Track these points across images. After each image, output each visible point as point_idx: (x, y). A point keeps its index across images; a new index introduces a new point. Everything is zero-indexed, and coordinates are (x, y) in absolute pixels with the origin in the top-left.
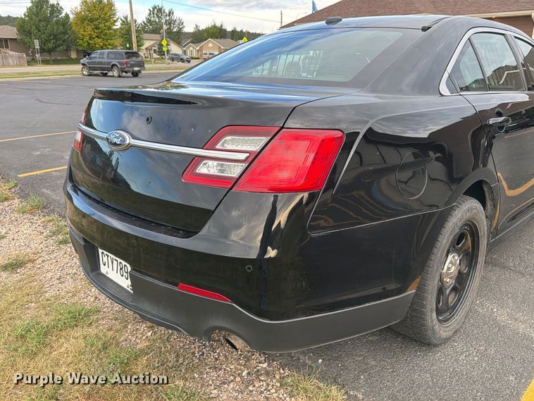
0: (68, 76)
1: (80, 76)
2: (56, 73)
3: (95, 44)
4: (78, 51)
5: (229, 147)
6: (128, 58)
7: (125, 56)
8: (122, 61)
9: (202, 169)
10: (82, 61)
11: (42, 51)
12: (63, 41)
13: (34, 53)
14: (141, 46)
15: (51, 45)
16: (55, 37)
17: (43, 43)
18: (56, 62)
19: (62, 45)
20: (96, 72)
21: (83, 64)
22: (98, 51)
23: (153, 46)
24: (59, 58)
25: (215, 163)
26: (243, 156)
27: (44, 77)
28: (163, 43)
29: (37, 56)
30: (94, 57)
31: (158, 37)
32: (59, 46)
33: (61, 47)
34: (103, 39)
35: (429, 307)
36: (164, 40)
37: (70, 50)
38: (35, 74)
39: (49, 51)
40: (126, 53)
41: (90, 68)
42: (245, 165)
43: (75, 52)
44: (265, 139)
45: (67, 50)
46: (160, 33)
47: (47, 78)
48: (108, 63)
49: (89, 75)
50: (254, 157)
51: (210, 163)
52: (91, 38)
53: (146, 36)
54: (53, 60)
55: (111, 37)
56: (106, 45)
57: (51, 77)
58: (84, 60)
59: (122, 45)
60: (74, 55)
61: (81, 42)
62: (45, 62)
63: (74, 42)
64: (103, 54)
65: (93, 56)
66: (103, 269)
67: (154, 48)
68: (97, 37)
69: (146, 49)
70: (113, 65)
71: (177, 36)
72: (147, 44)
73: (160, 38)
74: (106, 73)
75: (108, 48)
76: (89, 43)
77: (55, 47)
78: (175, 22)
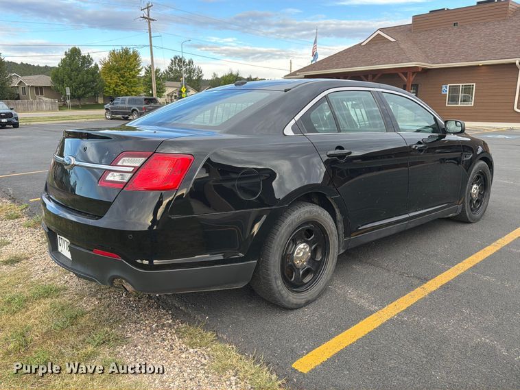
0: (93, 120)
1: (104, 119)
2: (82, 117)
3: (121, 91)
4: (105, 98)
5: (125, 164)
6: (146, 104)
7: (144, 102)
8: (142, 106)
9: (110, 177)
10: (106, 106)
11: (73, 97)
12: (92, 89)
13: (65, 99)
14: (163, 92)
15: (80, 92)
16: (85, 85)
17: (73, 91)
18: (85, 107)
19: (90, 92)
20: (117, 116)
21: (107, 109)
22: (121, 98)
23: (173, 92)
24: (87, 103)
25: (118, 174)
26: (131, 169)
27: (71, 121)
28: (182, 90)
29: (68, 101)
30: (117, 103)
31: (178, 84)
32: (88, 92)
33: (90, 94)
34: (128, 87)
35: (273, 276)
36: (183, 87)
37: (98, 96)
38: (64, 118)
39: (79, 98)
40: (145, 99)
41: (113, 113)
42: (131, 174)
43: (102, 98)
44: (143, 159)
45: (95, 96)
46: (180, 81)
47: (74, 121)
48: (129, 108)
49: (112, 119)
50: (137, 169)
51: (115, 174)
52: (116, 86)
53: (168, 83)
54: (82, 106)
55: (136, 84)
56: (130, 92)
57: (77, 121)
58: (108, 106)
59: (145, 92)
60: (101, 101)
61: (107, 89)
62: (75, 107)
63: (102, 89)
64: (124, 100)
65: (115, 102)
66: (60, 249)
67: (174, 95)
68: (122, 84)
69: (168, 95)
70: (134, 110)
71: (197, 83)
72: (169, 91)
73: (180, 86)
74: (128, 117)
75: (132, 95)
76: (115, 90)
77: (85, 94)
78: (194, 71)
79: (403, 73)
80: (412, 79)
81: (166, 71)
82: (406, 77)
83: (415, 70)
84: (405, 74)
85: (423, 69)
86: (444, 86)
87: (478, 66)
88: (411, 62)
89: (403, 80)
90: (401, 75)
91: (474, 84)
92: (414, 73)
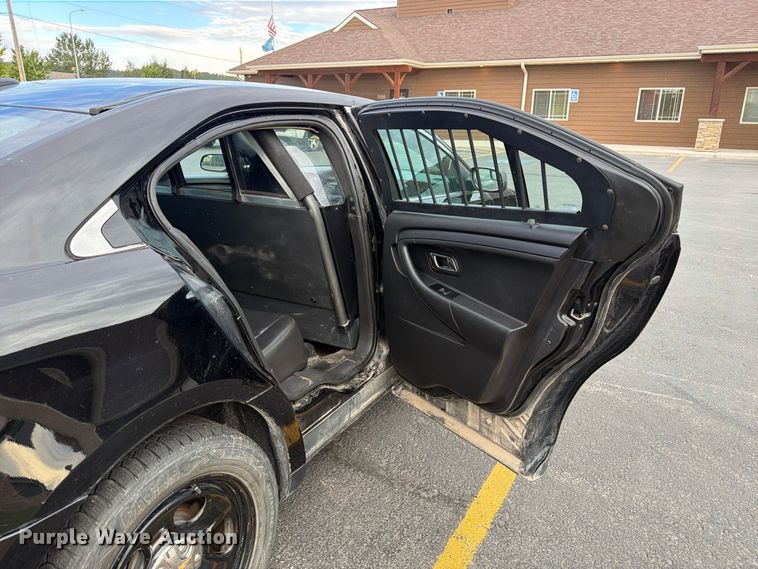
53: (53, 74)
78: (97, 56)
79: (389, 74)
80: (400, 82)
81: (50, 56)
82: (393, 79)
83: (403, 70)
84: (392, 75)
85: (414, 69)
86: (439, 92)
87: (479, 67)
88: (398, 58)
89: (390, 83)
90: (387, 76)
91: (475, 91)
92: (402, 74)
